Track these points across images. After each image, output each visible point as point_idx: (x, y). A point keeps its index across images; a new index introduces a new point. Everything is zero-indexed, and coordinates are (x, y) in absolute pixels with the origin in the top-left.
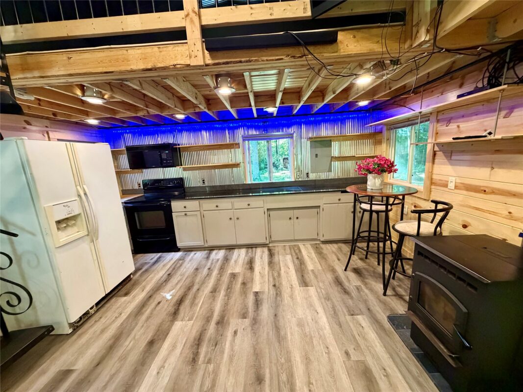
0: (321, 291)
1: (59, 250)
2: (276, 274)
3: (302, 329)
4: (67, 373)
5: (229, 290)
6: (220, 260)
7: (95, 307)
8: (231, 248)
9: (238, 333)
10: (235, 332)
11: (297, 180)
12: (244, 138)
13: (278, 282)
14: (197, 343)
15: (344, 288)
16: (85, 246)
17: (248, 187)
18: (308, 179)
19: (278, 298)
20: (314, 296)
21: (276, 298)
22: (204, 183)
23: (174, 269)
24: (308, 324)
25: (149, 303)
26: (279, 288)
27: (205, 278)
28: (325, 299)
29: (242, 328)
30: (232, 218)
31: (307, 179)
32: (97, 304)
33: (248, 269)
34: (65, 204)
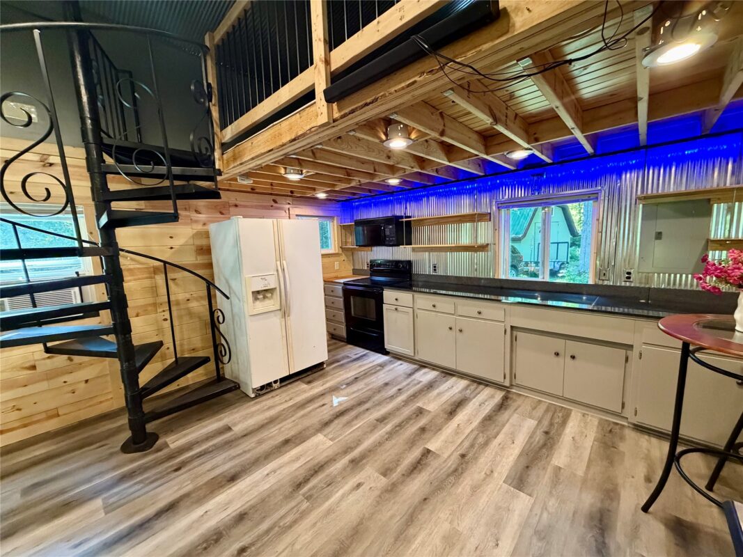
0: (542, 514)
1: (252, 318)
2: (481, 440)
3: (445, 549)
4: (229, 429)
5: (397, 429)
6: (421, 384)
7: (278, 383)
8: (448, 373)
9: (361, 489)
10: (359, 485)
11: (600, 283)
12: (500, 205)
13: (474, 454)
14: (316, 469)
15: (604, 543)
16: (276, 320)
17: (498, 284)
18: (628, 284)
19: (452, 478)
20: (517, 512)
21: (448, 476)
22: (435, 270)
23: (365, 374)
24: (462, 549)
25: (316, 401)
26: (467, 463)
27: (386, 399)
28: (536, 532)
29: (371, 486)
30: (453, 328)
31: (623, 284)
32: (283, 380)
33: (445, 413)
34: (263, 277)
